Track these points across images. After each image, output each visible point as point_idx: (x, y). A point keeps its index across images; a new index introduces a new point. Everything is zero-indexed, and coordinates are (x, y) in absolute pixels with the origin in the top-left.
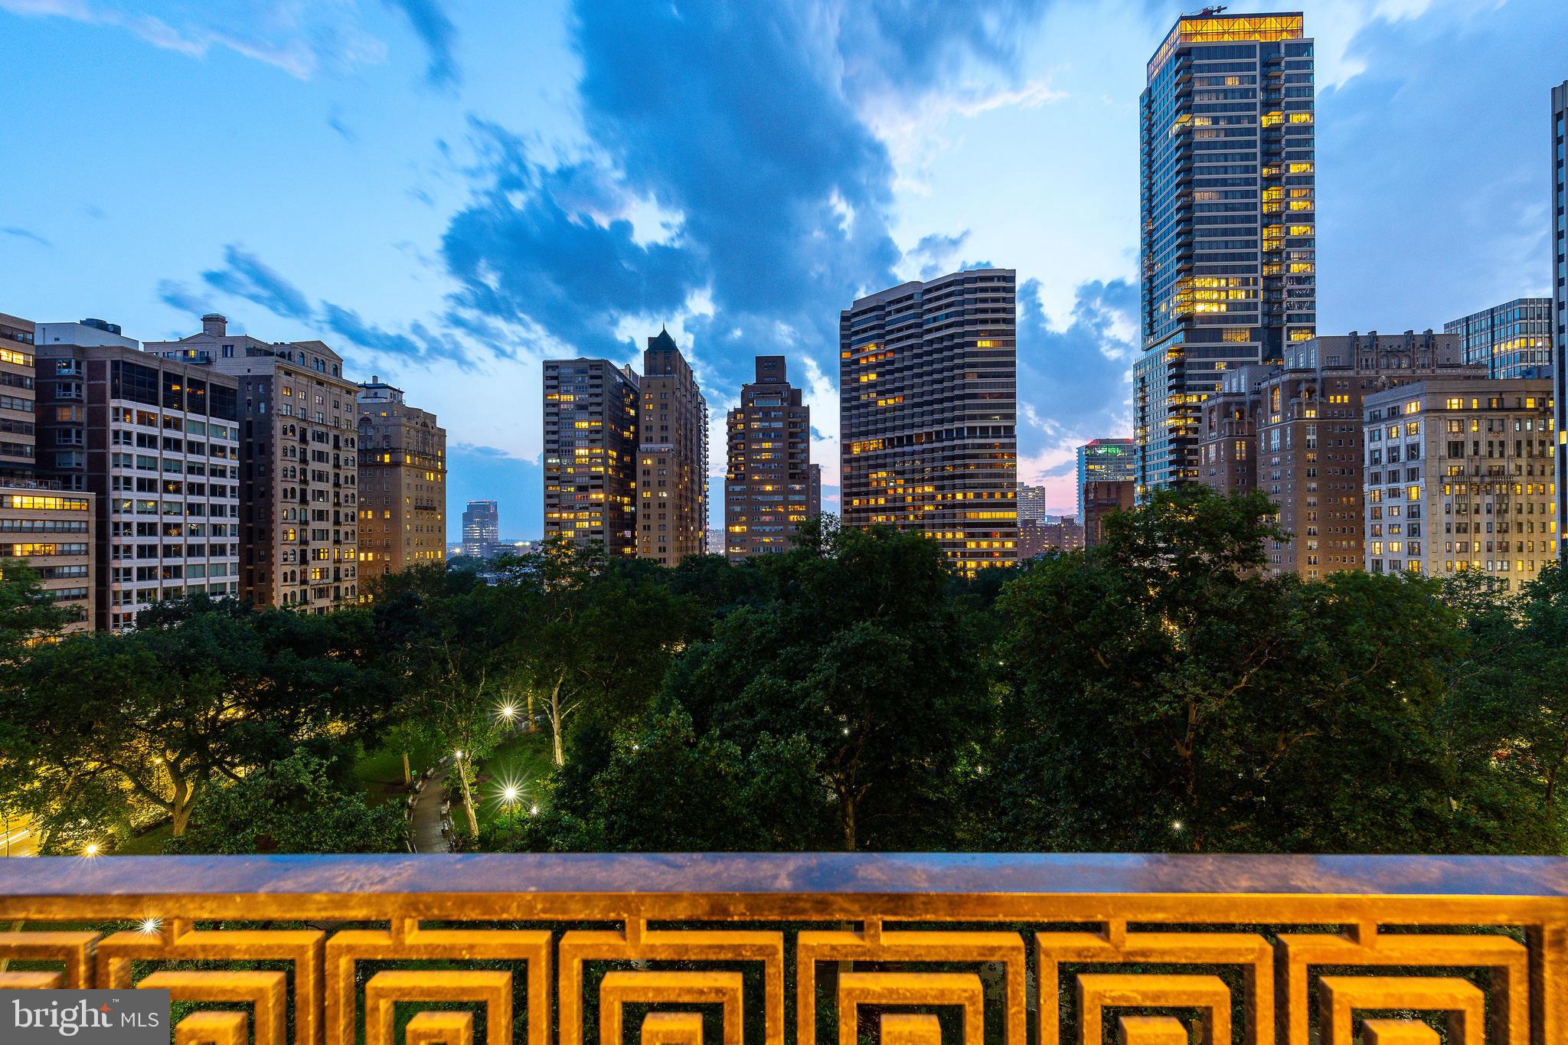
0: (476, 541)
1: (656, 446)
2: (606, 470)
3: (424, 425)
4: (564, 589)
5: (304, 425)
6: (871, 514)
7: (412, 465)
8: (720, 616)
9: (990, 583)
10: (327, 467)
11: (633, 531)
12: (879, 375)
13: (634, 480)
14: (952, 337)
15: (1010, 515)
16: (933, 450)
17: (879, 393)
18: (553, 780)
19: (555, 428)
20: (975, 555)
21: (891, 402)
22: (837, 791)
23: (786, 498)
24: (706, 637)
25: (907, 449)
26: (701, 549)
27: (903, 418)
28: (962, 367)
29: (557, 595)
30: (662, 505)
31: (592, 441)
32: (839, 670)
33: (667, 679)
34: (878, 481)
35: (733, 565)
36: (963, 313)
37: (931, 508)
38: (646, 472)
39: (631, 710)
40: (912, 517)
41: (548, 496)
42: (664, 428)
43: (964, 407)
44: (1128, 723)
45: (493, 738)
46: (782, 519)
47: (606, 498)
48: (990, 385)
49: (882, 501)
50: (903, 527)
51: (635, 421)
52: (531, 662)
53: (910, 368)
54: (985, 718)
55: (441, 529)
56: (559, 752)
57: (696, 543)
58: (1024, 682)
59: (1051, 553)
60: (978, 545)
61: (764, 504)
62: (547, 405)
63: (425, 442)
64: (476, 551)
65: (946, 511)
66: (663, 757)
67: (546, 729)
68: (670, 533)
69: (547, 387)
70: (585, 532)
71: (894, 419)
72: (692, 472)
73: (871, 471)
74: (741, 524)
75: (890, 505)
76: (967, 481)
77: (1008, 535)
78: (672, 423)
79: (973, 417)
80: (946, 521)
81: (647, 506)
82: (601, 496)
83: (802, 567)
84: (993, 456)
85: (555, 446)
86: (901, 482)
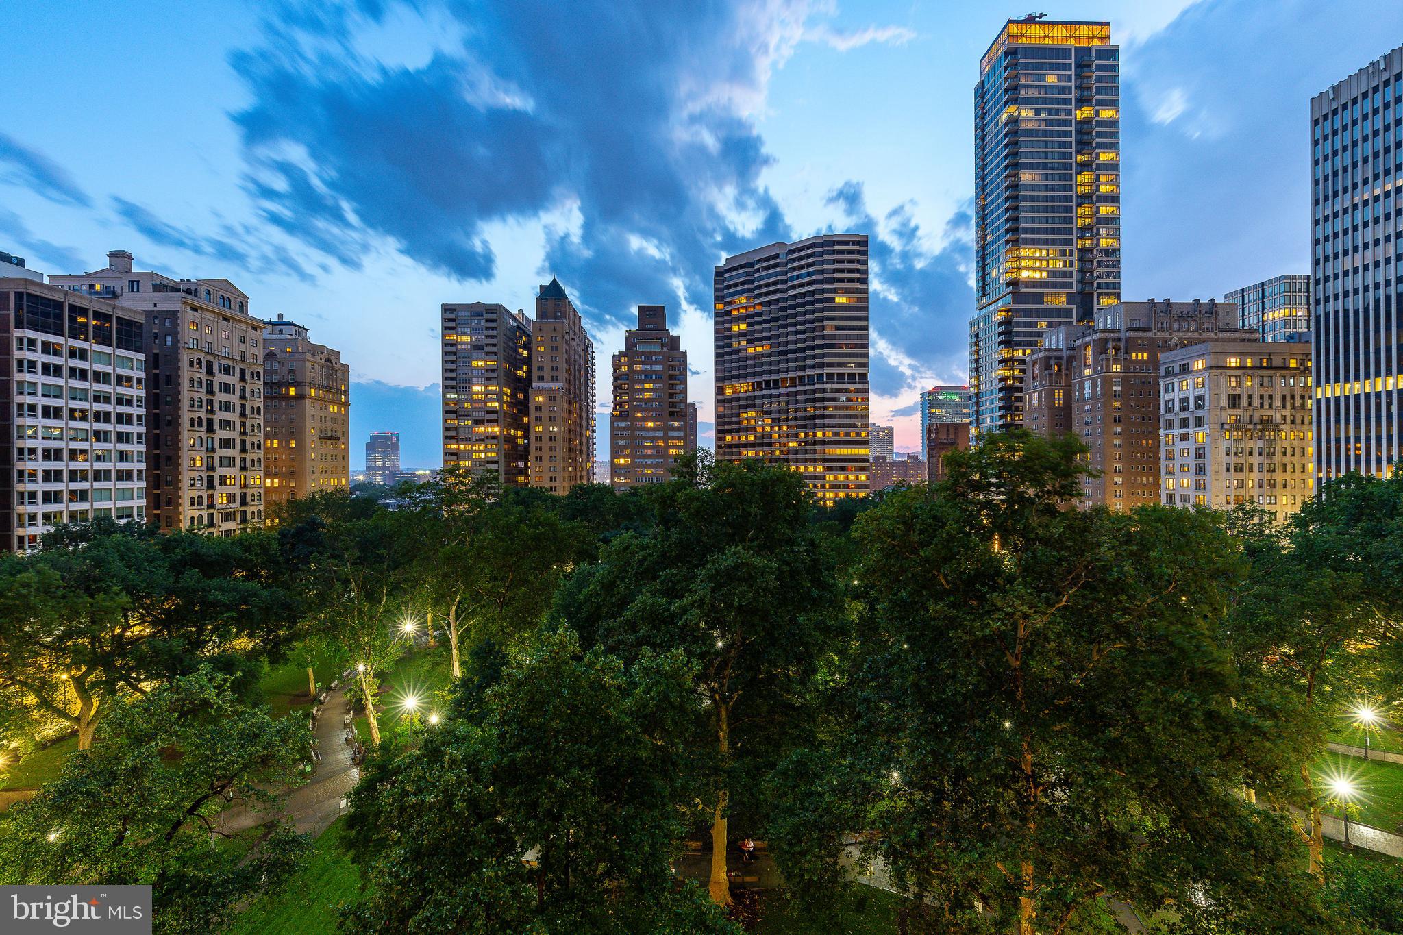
0: (378, 469)
1: (547, 385)
2: (501, 406)
3: (328, 360)
4: (462, 514)
5: (211, 358)
6: (742, 449)
7: (317, 398)
8: (606, 541)
9: (846, 512)
10: (234, 398)
11: (526, 461)
12: (749, 325)
13: (527, 415)
14: (813, 293)
15: (863, 452)
16: (796, 393)
17: (749, 341)
18: (450, 691)
19: (453, 366)
20: (834, 486)
21: (759, 349)
22: (712, 698)
23: (666, 434)
24: (593, 559)
25: (774, 392)
26: (589, 479)
27: (771, 363)
28: (821, 320)
29: (454, 519)
30: (554, 439)
31: (488, 379)
32: (713, 590)
33: (556, 599)
34: (748, 419)
35: (618, 493)
36: (822, 272)
37: (795, 445)
38: (538, 408)
39: (522, 625)
40: (778, 453)
41: (447, 429)
42: (555, 368)
43: (824, 356)
44: (966, 638)
45: (394, 652)
46: (662, 453)
47: (501, 431)
48: (846, 337)
49: (751, 438)
50: (771, 461)
51: (528, 361)
52: (429, 582)
53: (776, 319)
54: (843, 631)
55: (345, 457)
56: (456, 664)
57: (585, 474)
58: (877, 600)
59: (899, 485)
60: (836, 478)
61: (646, 439)
62: (445, 344)
63: (329, 377)
64: (379, 479)
65: (808, 447)
66: (554, 670)
67: (445, 643)
68: (561, 464)
69: (445, 328)
70: (482, 463)
71: (762, 365)
72: (581, 408)
73: (741, 410)
74: (625, 457)
75: (758, 441)
76: (826, 421)
77: (862, 469)
78: (563, 366)
79: (831, 365)
80: (808, 456)
81: (539, 439)
82: (496, 429)
83: (680, 497)
84: (849, 400)
85: (454, 383)
86: (769, 421)
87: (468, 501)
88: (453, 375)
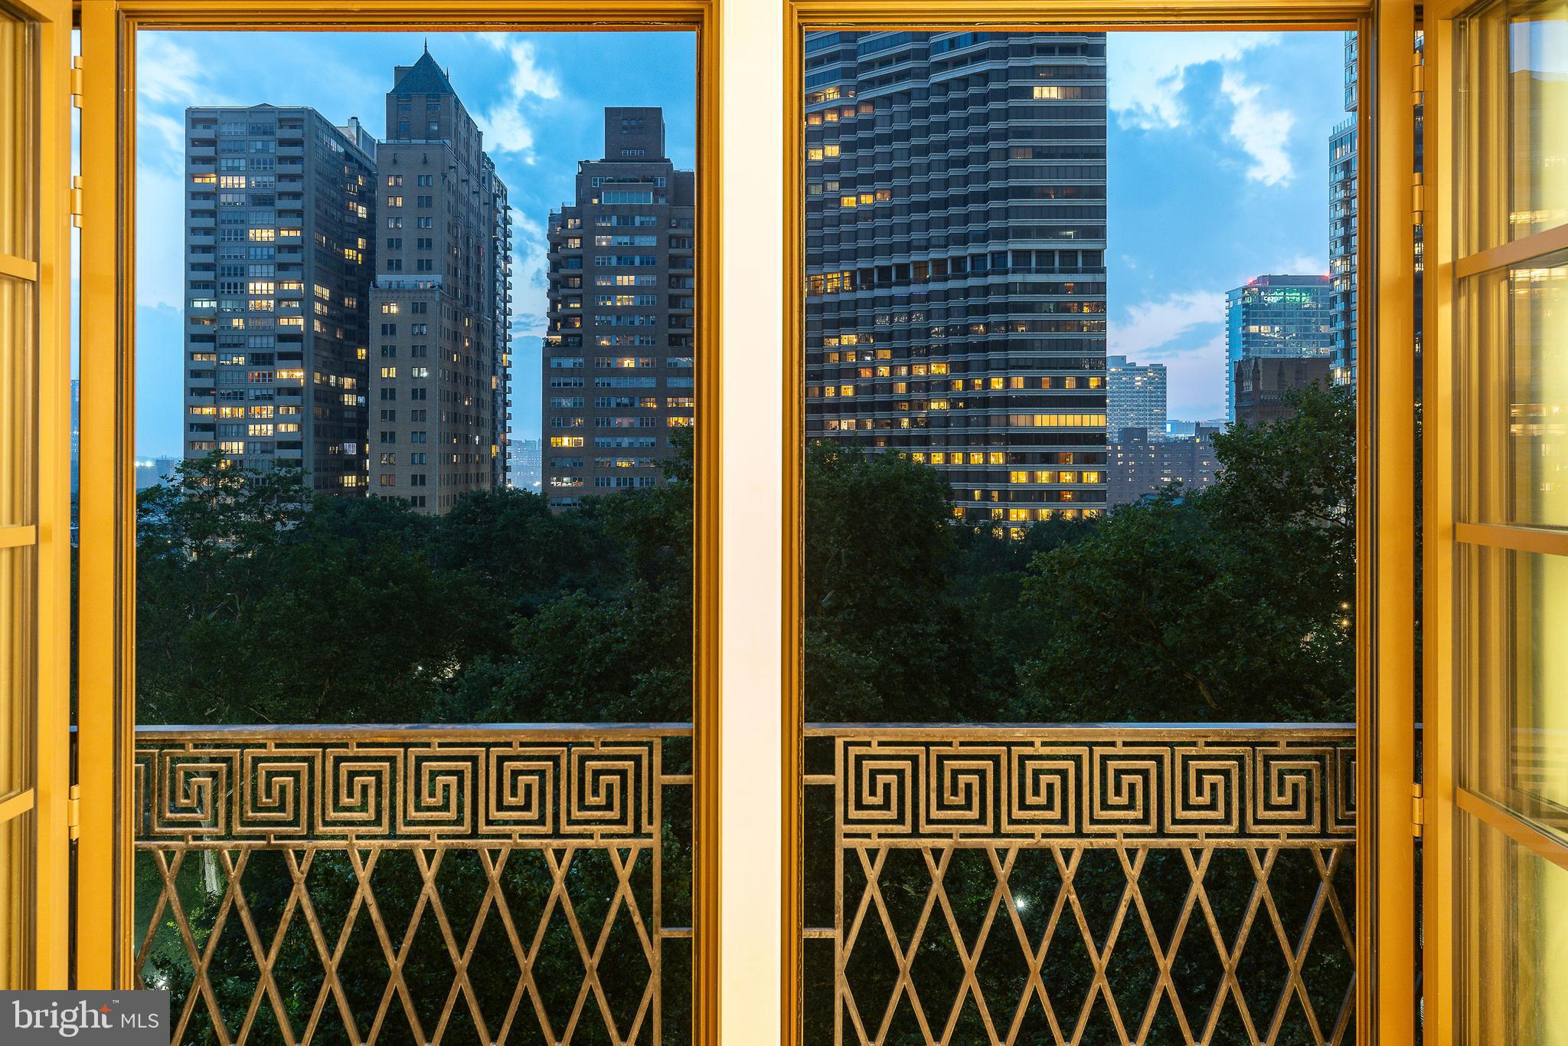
1: (408, 279)
2: (309, 324)
4: (225, 555)
6: (827, 416)
8: (528, 611)
11: (361, 441)
12: (845, 147)
13: (365, 343)
14: (987, 77)
15: (1092, 420)
16: (947, 295)
17: (845, 183)
19: (208, 240)
20: (1024, 496)
21: (867, 200)
23: (661, 383)
24: (501, 650)
25: (898, 291)
26: (494, 481)
27: (891, 230)
28: (1004, 135)
29: (210, 567)
30: (419, 394)
31: (282, 267)
34: (841, 351)
35: (556, 512)
37: (943, 405)
38: (389, 329)
40: (905, 423)
41: (193, 373)
42: (425, 244)
43: (1007, 213)
46: (653, 424)
47: (309, 377)
48: (1058, 172)
49: (848, 391)
50: (889, 441)
51: (368, 228)
53: (906, 135)
56: (211, 870)
57: (486, 469)
60: (1032, 477)
61: (618, 393)
62: (193, 194)
65: (973, 412)
68: (434, 451)
69: (192, 160)
70: (266, 445)
71: (873, 232)
72: (479, 328)
73: (827, 332)
74: (572, 433)
75: (863, 398)
76: (1013, 355)
77: (1089, 459)
78: (440, 237)
79: (1023, 233)
80: (971, 431)
81: (389, 394)
82: (299, 374)
84: (1061, 308)
85: (208, 276)
86: (887, 354)
87: (239, 529)
88: (208, 258)
